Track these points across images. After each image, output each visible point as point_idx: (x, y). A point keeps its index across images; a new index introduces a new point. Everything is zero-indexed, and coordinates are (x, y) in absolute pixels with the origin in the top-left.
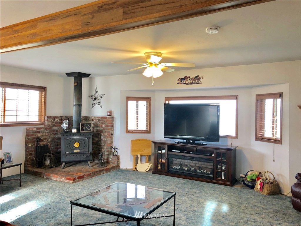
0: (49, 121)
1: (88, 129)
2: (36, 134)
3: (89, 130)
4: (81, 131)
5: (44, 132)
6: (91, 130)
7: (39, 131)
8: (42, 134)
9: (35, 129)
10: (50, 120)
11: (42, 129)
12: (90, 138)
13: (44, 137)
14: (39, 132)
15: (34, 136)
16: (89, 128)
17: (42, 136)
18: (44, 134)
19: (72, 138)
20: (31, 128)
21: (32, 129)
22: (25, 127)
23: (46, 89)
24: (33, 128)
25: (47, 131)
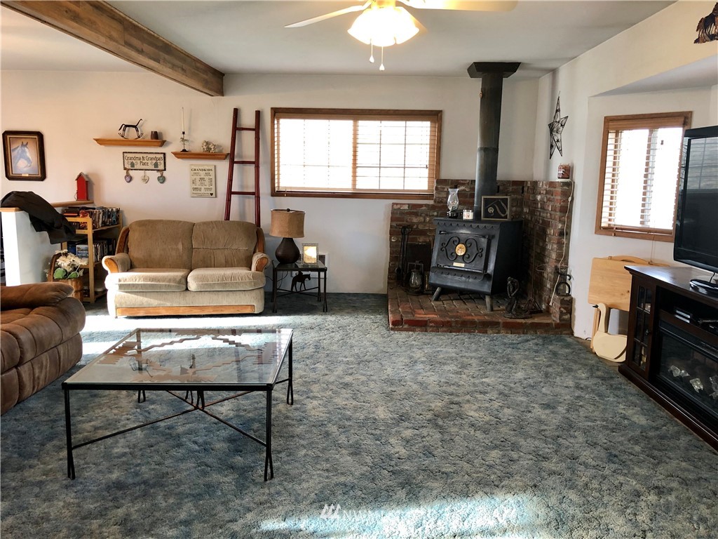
0: (441, 190)
1: (500, 213)
2: (408, 218)
3: (503, 215)
4: (482, 218)
5: (427, 215)
6: (506, 217)
7: (415, 211)
8: (422, 219)
9: (406, 207)
10: (444, 188)
11: (424, 208)
12: (493, 237)
13: (428, 225)
14: (416, 214)
15: (405, 222)
16: (504, 212)
17: (421, 223)
18: (428, 219)
19: (457, 232)
20: (397, 204)
21: (399, 206)
22: (391, 202)
23: (441, 117)
24: (401, 204)
25: (435, 214)
